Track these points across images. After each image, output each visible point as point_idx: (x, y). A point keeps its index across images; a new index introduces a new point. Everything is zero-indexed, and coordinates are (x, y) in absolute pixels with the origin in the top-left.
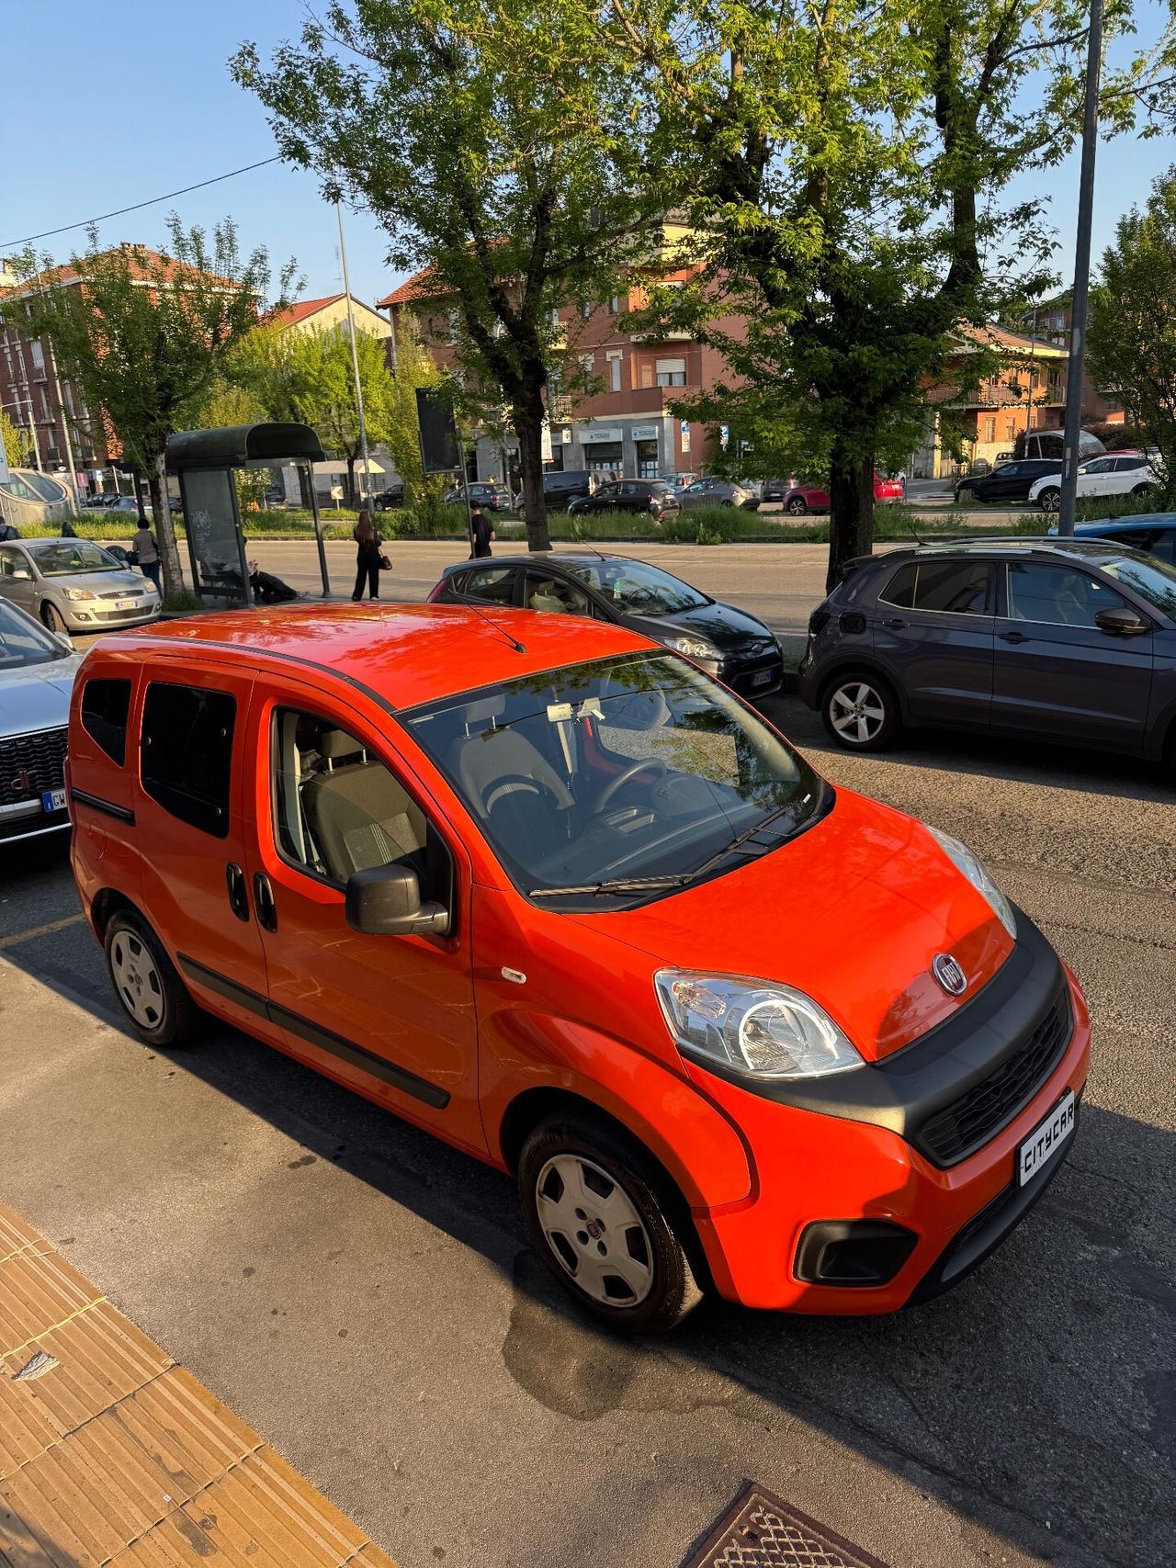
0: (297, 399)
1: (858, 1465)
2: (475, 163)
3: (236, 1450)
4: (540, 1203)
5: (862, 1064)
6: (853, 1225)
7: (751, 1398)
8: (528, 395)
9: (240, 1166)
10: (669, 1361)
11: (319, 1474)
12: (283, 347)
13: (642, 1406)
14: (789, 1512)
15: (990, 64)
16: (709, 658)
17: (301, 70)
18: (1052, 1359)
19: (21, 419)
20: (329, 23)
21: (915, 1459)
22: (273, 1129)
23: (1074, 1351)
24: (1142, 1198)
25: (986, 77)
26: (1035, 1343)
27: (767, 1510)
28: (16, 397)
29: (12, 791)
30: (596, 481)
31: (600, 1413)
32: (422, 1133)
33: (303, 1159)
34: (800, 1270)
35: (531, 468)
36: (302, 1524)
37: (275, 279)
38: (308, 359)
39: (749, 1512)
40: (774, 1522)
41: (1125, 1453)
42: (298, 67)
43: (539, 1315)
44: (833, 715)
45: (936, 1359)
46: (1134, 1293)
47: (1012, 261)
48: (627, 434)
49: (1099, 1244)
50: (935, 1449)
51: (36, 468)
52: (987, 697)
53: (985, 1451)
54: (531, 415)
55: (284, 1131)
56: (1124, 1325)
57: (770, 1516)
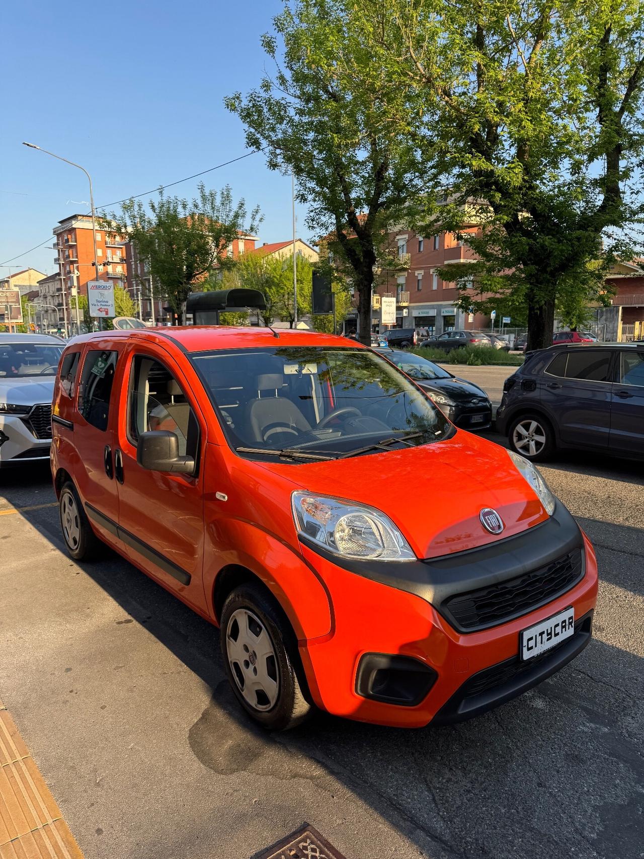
0: (267, 289)
1: (384, 827)
2: (336, 139)
3: (12, 756)
4: (229, 642)
5: (415, 559)
6: (394, 659)
7: (329, 778)
8: (365, 269)
9: (91, 619)
10: (287, 750)
11: (52, 777)
12: (264, 263)
13: (260, 772)
14: (325, 846)
15: (630, 89)
16: (445, 404)
17: (260, 103)
18: (540, 785)
19: (135, 296)
20: (277, 82)
21: (423, 829)
22: (117, 605)
23: (556, 782)
24: (635, 702)
25: (627, 95)
26: (531, 774)
27: (312, 843)
28: (135, 285)
29: (46, 432)
30: (418, 334)
31: (233, 771)
32: (196, 615)
33: (125, 621)
34: (359, 688)
35: (364, 308)
36: (29, 802)
37: (249, 216)
38: (275, 269)
39: (300, 842)
40: (313, 850)
41: (573, 849)
42: (258, 101)
43: (220, 715)
44: (515, 439)
45: (460, 773)
46: (611, 755)
47: (638, 192)
48: (439, 312)
49: (595, 723)
50: (439, 826)
51: (138, 317)
52: (606, 430)
53: (473, 832)
54: (366, 280)
55: (122, 606)
56: (598, 772)
57: (313, 846)
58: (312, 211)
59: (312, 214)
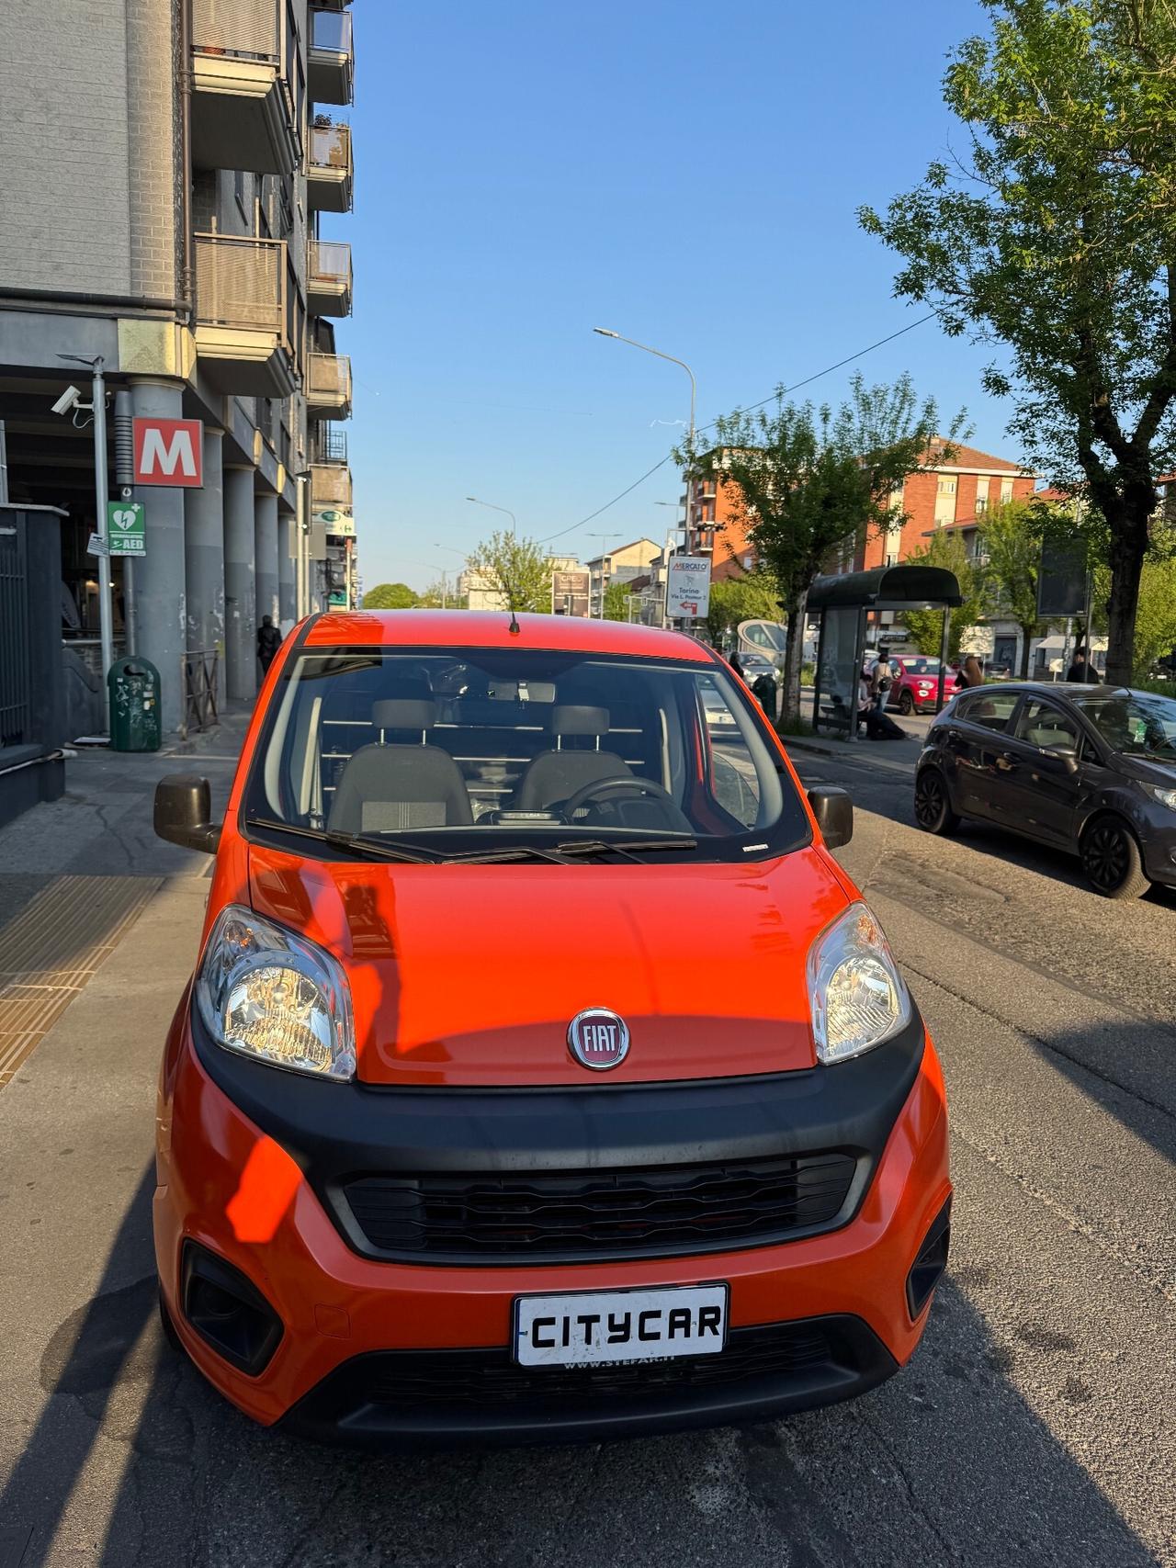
5: (349, 1078)
42: (925, 207)
58: (1023, 410)
59: (1023, 416)
